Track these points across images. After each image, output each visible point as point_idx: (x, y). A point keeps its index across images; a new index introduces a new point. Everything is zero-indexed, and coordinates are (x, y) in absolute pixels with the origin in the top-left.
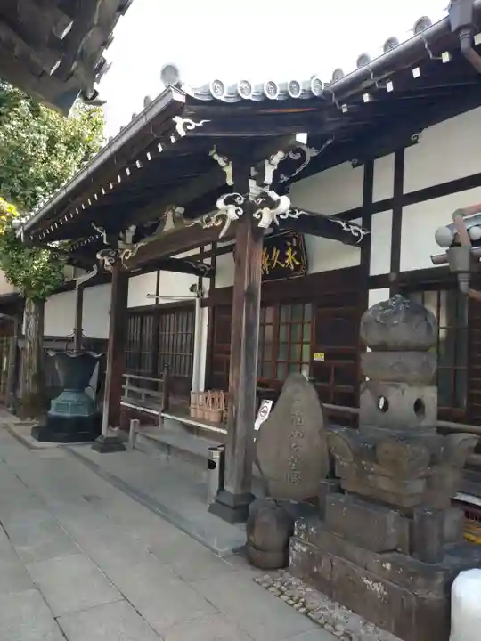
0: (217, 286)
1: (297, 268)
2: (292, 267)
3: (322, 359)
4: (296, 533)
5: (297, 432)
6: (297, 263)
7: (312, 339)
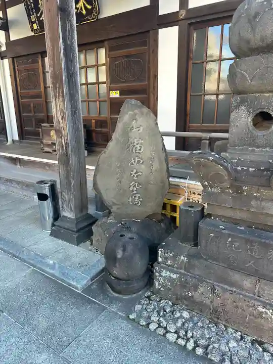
0: (12, 39)
1: (89, 12)
2: (84, 12)
3: (118, 96)
4: (160, 260)
5: (137, 159)
6: (89, 7)
7: (107, 79)
